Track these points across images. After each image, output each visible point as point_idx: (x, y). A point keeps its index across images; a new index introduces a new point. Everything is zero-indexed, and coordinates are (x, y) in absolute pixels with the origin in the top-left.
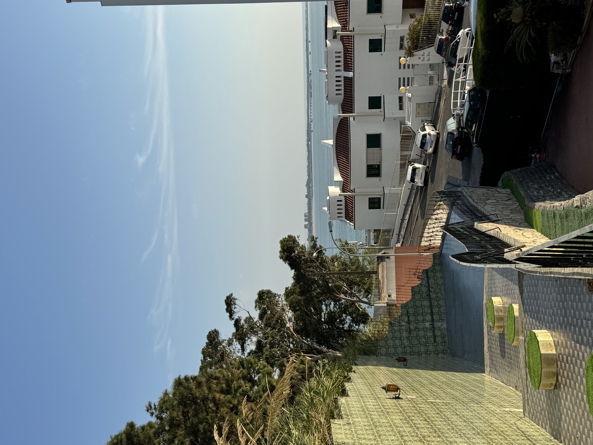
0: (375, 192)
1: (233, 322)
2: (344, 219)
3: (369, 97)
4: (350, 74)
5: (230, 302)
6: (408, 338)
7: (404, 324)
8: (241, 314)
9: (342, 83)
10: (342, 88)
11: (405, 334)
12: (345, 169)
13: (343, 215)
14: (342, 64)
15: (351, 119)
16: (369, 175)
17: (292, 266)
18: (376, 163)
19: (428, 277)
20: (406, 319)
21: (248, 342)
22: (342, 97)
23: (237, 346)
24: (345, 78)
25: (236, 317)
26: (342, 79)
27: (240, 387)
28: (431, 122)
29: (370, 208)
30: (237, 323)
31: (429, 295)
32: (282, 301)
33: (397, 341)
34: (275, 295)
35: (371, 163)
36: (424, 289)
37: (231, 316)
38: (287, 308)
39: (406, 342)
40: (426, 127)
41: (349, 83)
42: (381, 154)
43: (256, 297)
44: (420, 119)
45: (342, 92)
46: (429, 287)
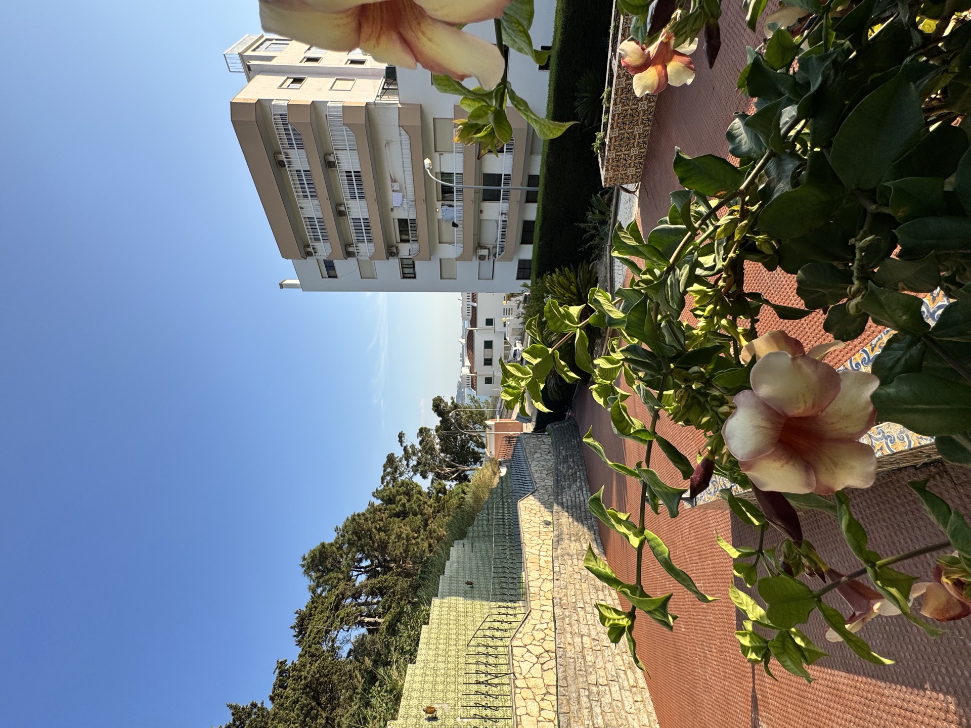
0: (489, 374)
1: (403, 448)
2: (471, 388)
3: (487, 319)
4: (475, 305)
5: (401, 436)
6: (487, 525)
7: (485, 515)
8: (407, 443)
9: (471, 309)
10: (471, 311)
11: (485, 523)
12: (472, 360)
13: (470, 385)
14: (471, 297)
15: (475, 331)
16: (485, 364)
17: (439, 415)
18: (489, 357)
19: (502, 482)
20: (486, 512)
21: (411, 461)
22: (470, 317)
23: (405, 463)
24: (473, 306)
25: (404, 445)
26: (471, 306)
27: (401, 500)
28: (520, 340)
29: (486, 383)
30: (405, 449)
31: (502, 495)
32: (433, 433)
33: (480, 528)
34: (429, 430)
35: (486, 358)
36: (499, 490)
37: (401, 444)
38: (437, 437)
39: (485, 528)
40: (517, 344)
41: (474, 309)
42: (492, 352)
43: (418, 431)
44: (514, 337)
45: (471, 314)
46: (502, 489)
